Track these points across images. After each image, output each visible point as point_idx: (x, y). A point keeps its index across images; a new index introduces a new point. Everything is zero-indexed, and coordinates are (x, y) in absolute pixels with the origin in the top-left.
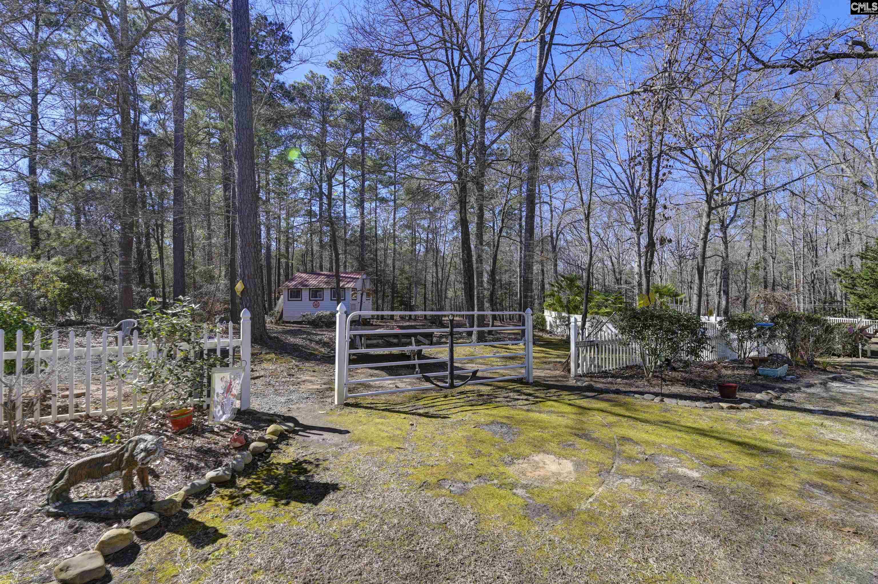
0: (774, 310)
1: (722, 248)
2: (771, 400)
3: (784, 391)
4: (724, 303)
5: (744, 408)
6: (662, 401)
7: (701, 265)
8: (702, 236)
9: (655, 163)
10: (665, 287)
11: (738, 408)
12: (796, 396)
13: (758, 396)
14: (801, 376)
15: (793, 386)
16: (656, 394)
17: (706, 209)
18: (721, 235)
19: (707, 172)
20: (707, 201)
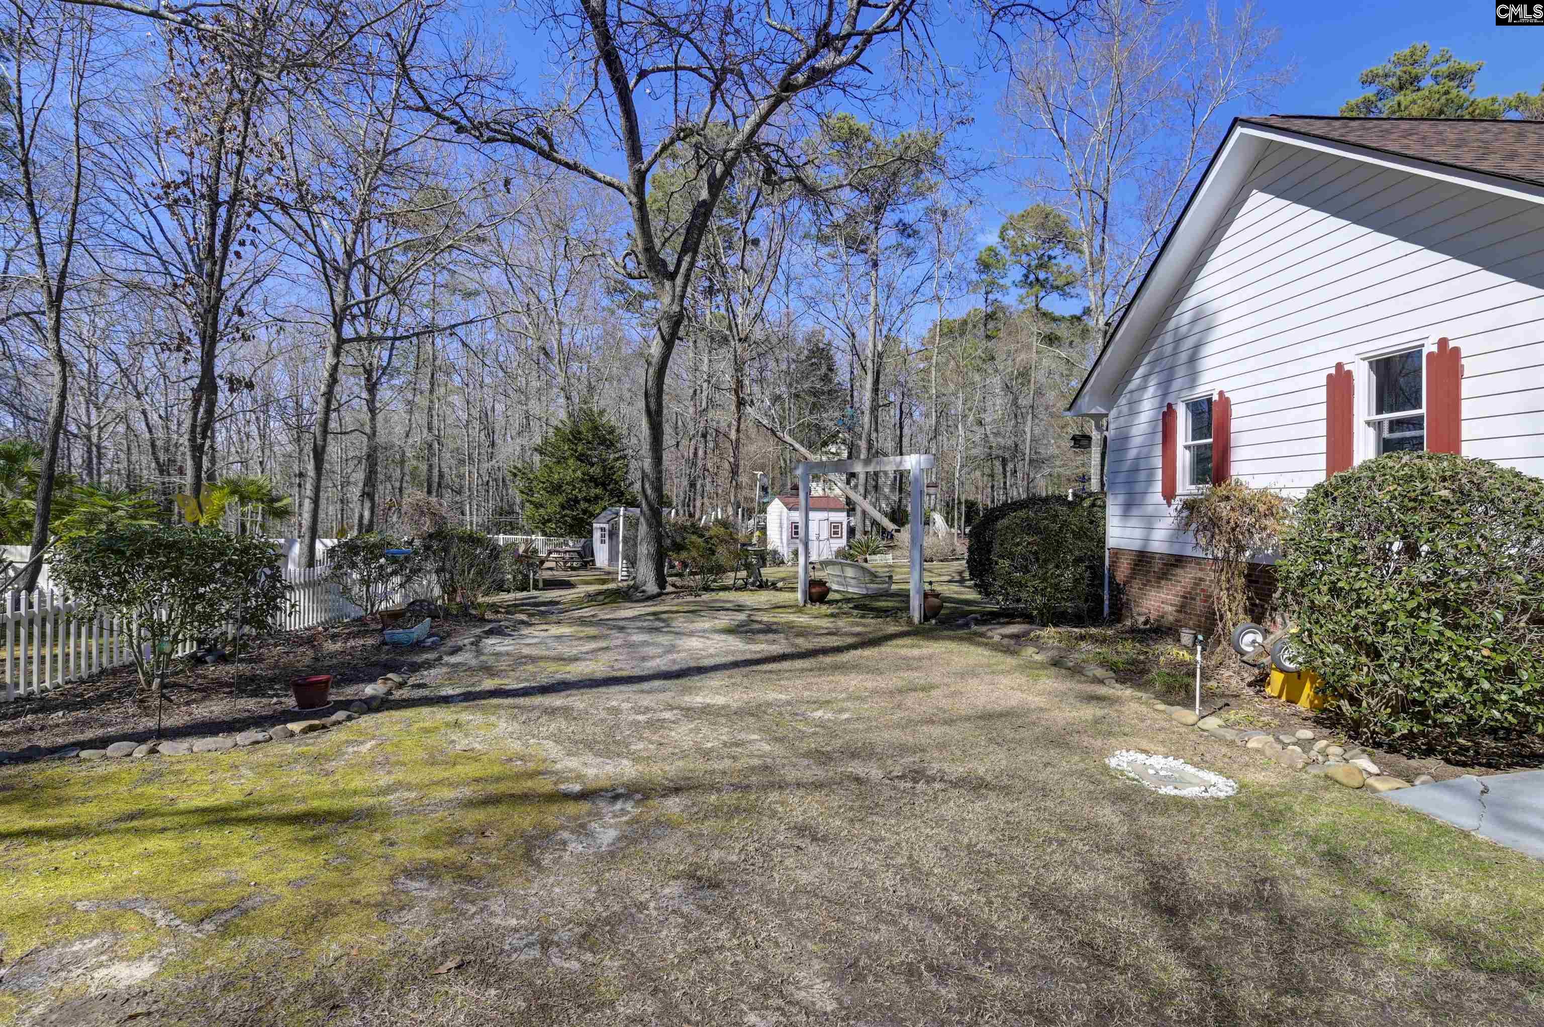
0: (427, 526)
1: (366, 417)
2: (389, 693)
3: (415, 668)
4: (367, 514)
5: (334, 724)
6: (153, 751)
7: (320, 443)
8: (323, 388)
9: (223, 211)
10: (253, 483)
11: (324, 727)
12: (431, 676)
13: (370, 690)
14: (449, 635)
15: (430, 656)
16: (139, 738)
17: (333, 340)
18: (365, 395)
19: (336, 269)
20: (334, 325)
